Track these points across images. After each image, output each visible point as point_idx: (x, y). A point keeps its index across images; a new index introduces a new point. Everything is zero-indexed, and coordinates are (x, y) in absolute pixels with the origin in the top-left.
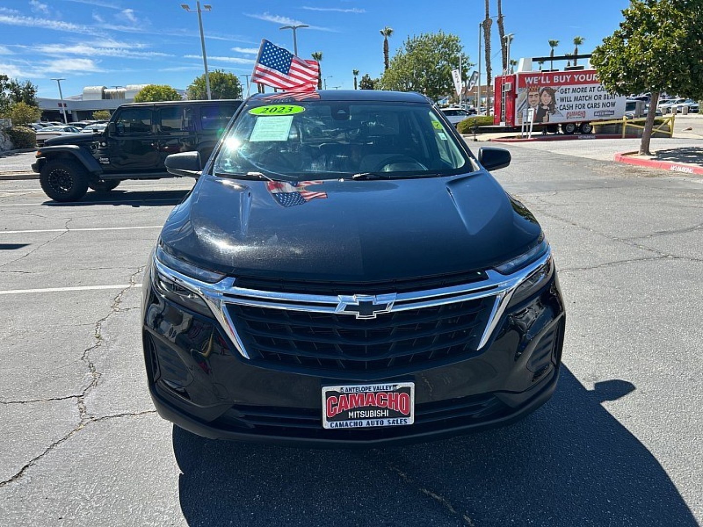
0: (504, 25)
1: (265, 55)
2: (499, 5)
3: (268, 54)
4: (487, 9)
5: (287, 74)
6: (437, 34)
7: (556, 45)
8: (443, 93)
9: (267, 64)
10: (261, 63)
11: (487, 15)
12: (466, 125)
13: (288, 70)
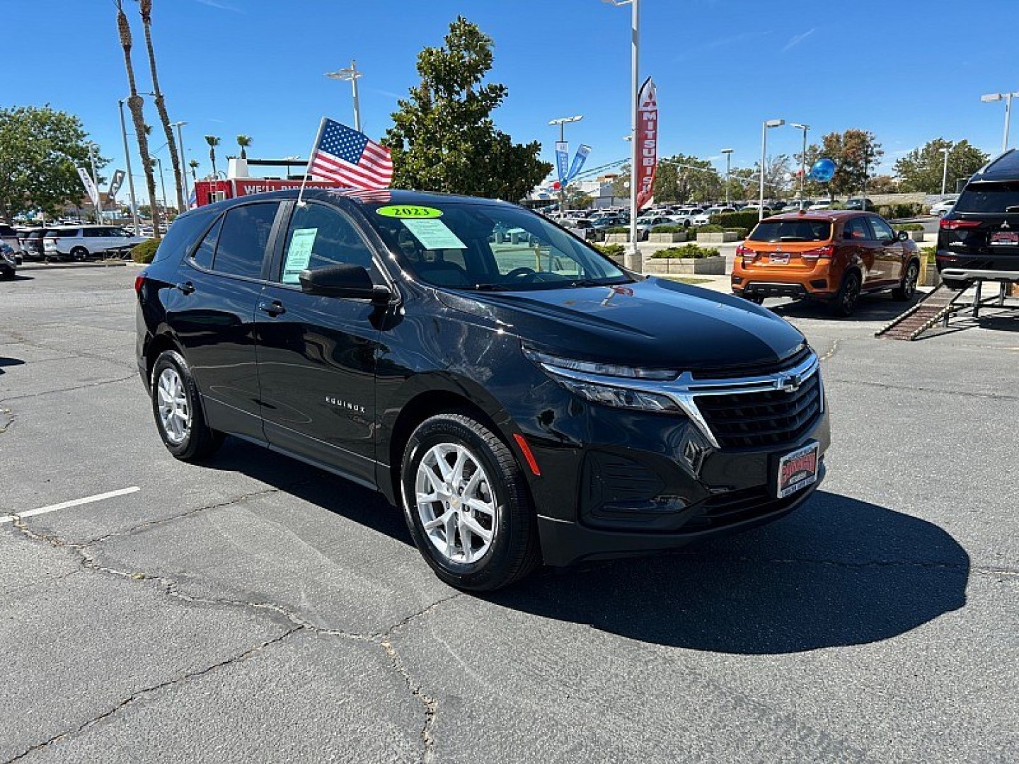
0: (166, 108)
1: (326, 139)
2: (155, 79)
3: (331, 137)
4: (132, 81)
5: (357, 164)
6: (40, 109)
7: (216, 144)
8: (63, 201)
9: (330, 150)
10: (322, 149)
11: (134, 90)
12: (149, 251)
13: (358, 160)
